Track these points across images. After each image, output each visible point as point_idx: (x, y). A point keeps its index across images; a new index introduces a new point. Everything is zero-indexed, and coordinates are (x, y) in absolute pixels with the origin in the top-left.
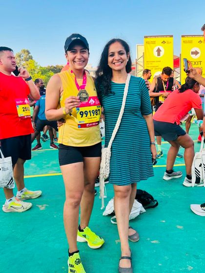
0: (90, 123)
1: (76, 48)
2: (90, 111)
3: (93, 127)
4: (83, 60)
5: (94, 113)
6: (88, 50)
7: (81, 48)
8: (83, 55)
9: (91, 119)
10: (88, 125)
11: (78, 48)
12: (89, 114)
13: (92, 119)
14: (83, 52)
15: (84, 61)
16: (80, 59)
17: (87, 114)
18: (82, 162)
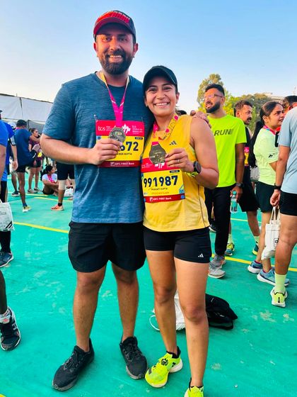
0: (153, 197)
1: (155, 84)
2: (155, 179)
3: (159, 203)
4: (167, 100)
5: (162, 182)
6: (176, 86)
7: (163, 83)
8: (166, 93)
9: (156, 191)
10: (151, 199)
11: (159, 84)
12: (153, 183)
13: (160, 191)
14: (167, 88)
15: (168, 103)
16: (161, 99)
17: (150, 183)
18: (171, 251)
